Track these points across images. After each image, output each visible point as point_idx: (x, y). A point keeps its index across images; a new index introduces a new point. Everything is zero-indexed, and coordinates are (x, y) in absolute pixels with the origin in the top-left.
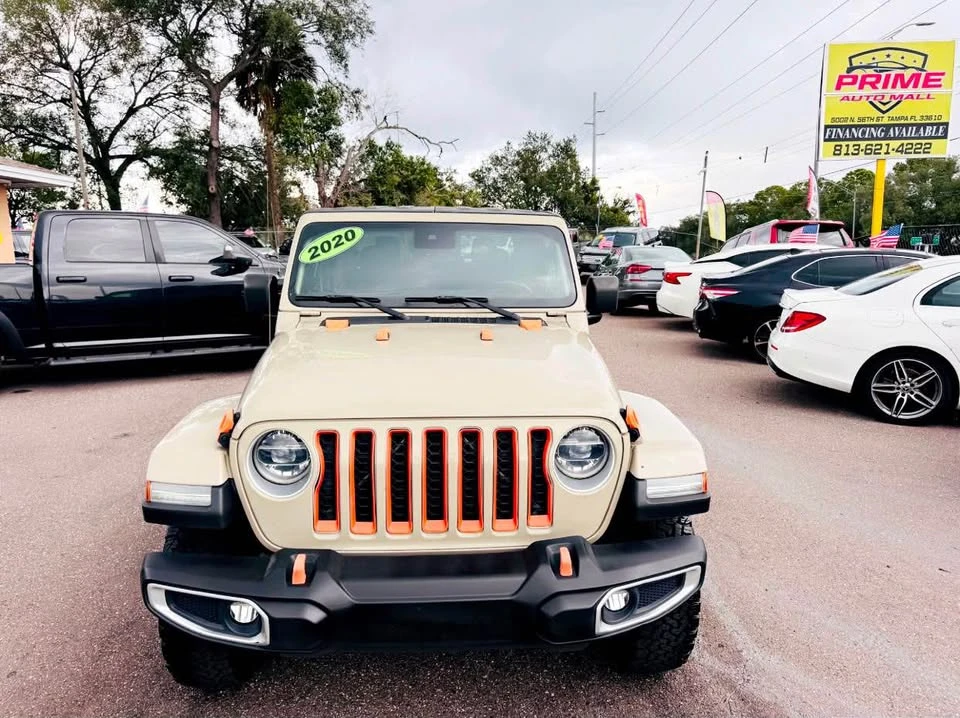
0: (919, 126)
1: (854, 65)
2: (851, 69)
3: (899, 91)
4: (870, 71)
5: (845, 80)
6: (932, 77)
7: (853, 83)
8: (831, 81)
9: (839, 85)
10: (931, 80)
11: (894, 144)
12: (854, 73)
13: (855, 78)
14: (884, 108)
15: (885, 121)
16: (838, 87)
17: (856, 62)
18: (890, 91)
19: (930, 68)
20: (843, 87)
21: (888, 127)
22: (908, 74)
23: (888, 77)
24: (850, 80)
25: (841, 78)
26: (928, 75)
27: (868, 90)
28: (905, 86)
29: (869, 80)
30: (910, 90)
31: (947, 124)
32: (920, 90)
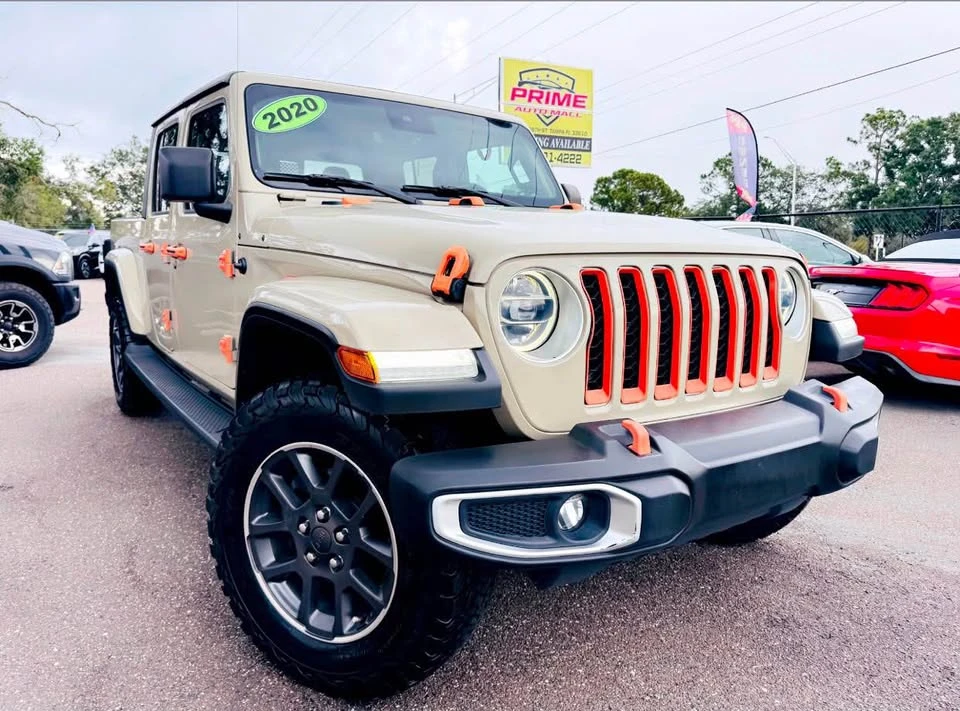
0: (572, 139)
1: (524, 80)
2: (521, 84)
4: (536, 88)
5: (518, 93)
6: (579, 99)
7: (524, 96)
8: (507, 93)
9: (514, 96)
10: (579, 102)
11: (556, 153)
12: (525, 86)
13: (525, 91)
14: (547, 121)
15: (548, 133)
16: (513, 98)
17: (525, 77)
19: (578, 91)
20: (517, 98)
21: (551, 138)
22: (562, 93)
23: (548, 94)
24: (521, 93)
25: (514, 90)
26: (576, 97)
27: (534, 104)
28: (560, 104)
29: (535, 94)
30: (563, 108)
31: (590, 140)
32: (571, 109)
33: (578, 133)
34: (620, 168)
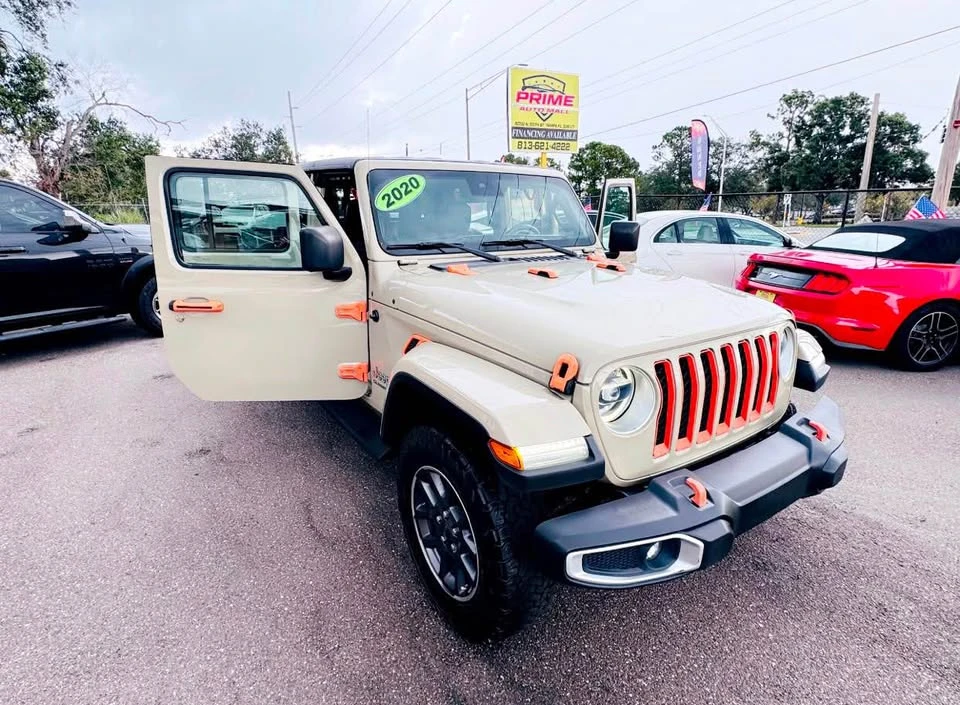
0: (563, 131)
1: (527, 85)
2: (524, 88)
3: (551, 107)
4: (535, 91)
5: (522, 96)
6: (569, 99)
7: (526, 98)
8: (513, 97)
9: (519, 98)
10: (567, 101)
11: (551, 143)
12: (528, 90)
13: (527, 94)
14: (544, 118)
15: (545, 127)
16: (518, 101)
17: (527, 83)
18: (546, 107)
19: (568, 92)
20: (521, 100)
21: (547, 131)
22: (556, 95)
23: (545, 96)
24: (524, 96)
25: (519, 94)
26: (567, 97)
27: (534, 104)
28: (554, 103)
29: (535, 97)
30: (556, 107)
31: (577, 131)
32: (562, 108)
33: (568, 126)
34: (591, 141)
